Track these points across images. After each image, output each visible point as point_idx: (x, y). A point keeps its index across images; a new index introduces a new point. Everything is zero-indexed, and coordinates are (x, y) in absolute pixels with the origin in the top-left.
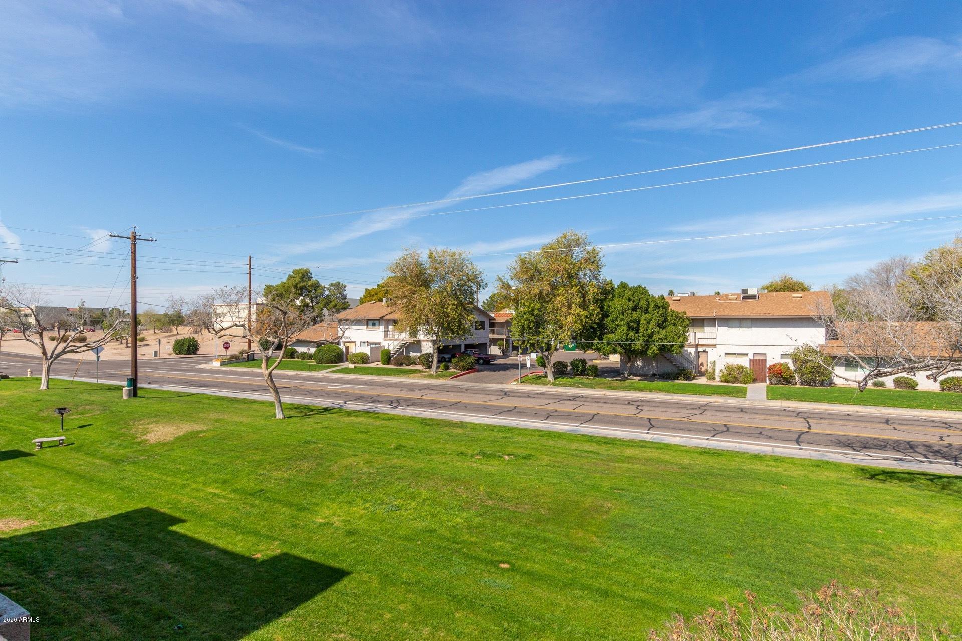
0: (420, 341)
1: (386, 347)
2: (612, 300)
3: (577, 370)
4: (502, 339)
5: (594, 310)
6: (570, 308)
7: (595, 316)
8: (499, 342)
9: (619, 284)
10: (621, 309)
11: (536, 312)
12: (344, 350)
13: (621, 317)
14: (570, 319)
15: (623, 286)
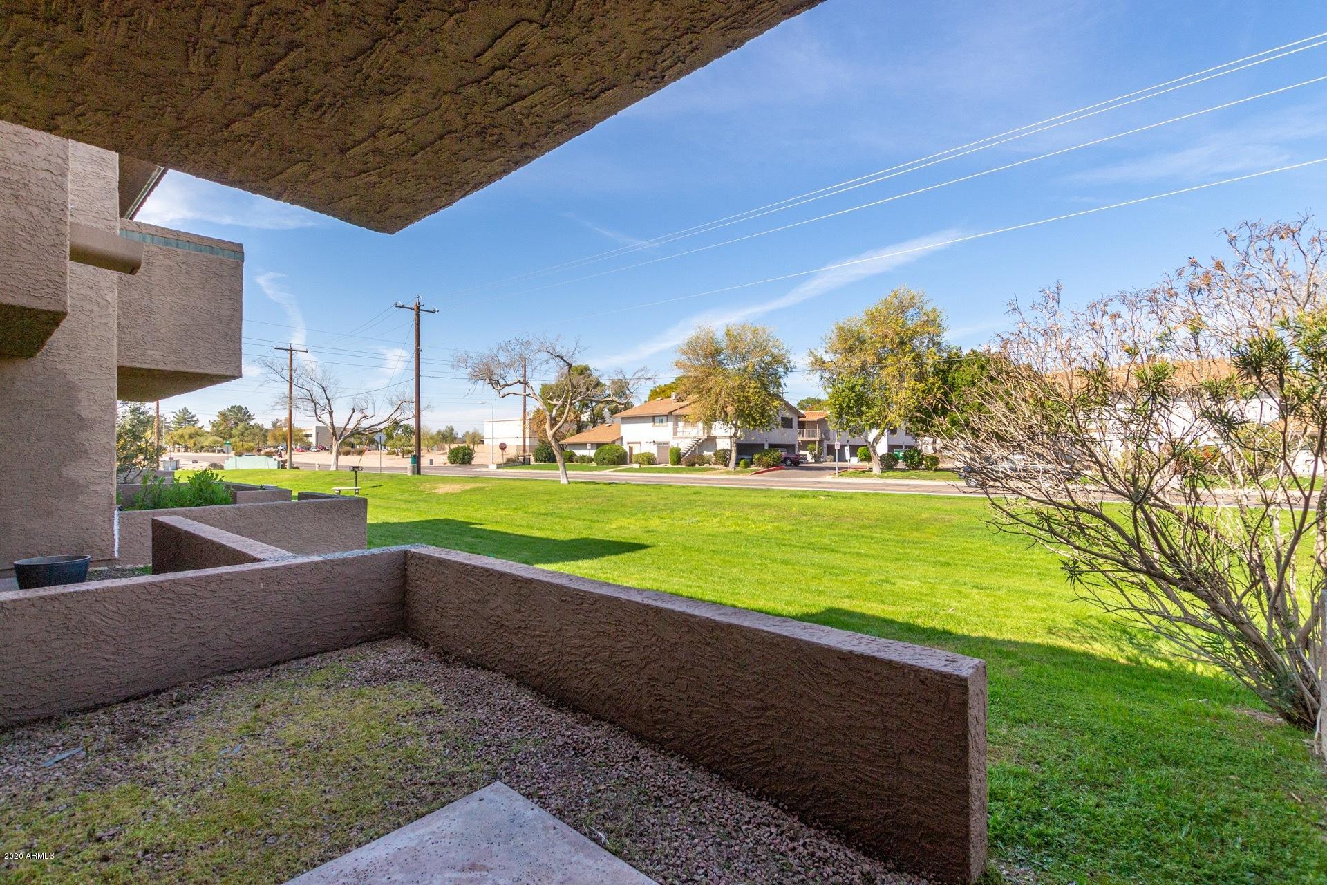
0: (715, 438)
1: (675, 446)
2: (957, 370)
3: (912, 463)
4: (814, 442)
5: (933, 384)
6: (902, 380)
8: (810, 446)
9: (968, 351)
11: (857, 388)
12: (628, 450)
14: (903, 394)
15: (974, 353)
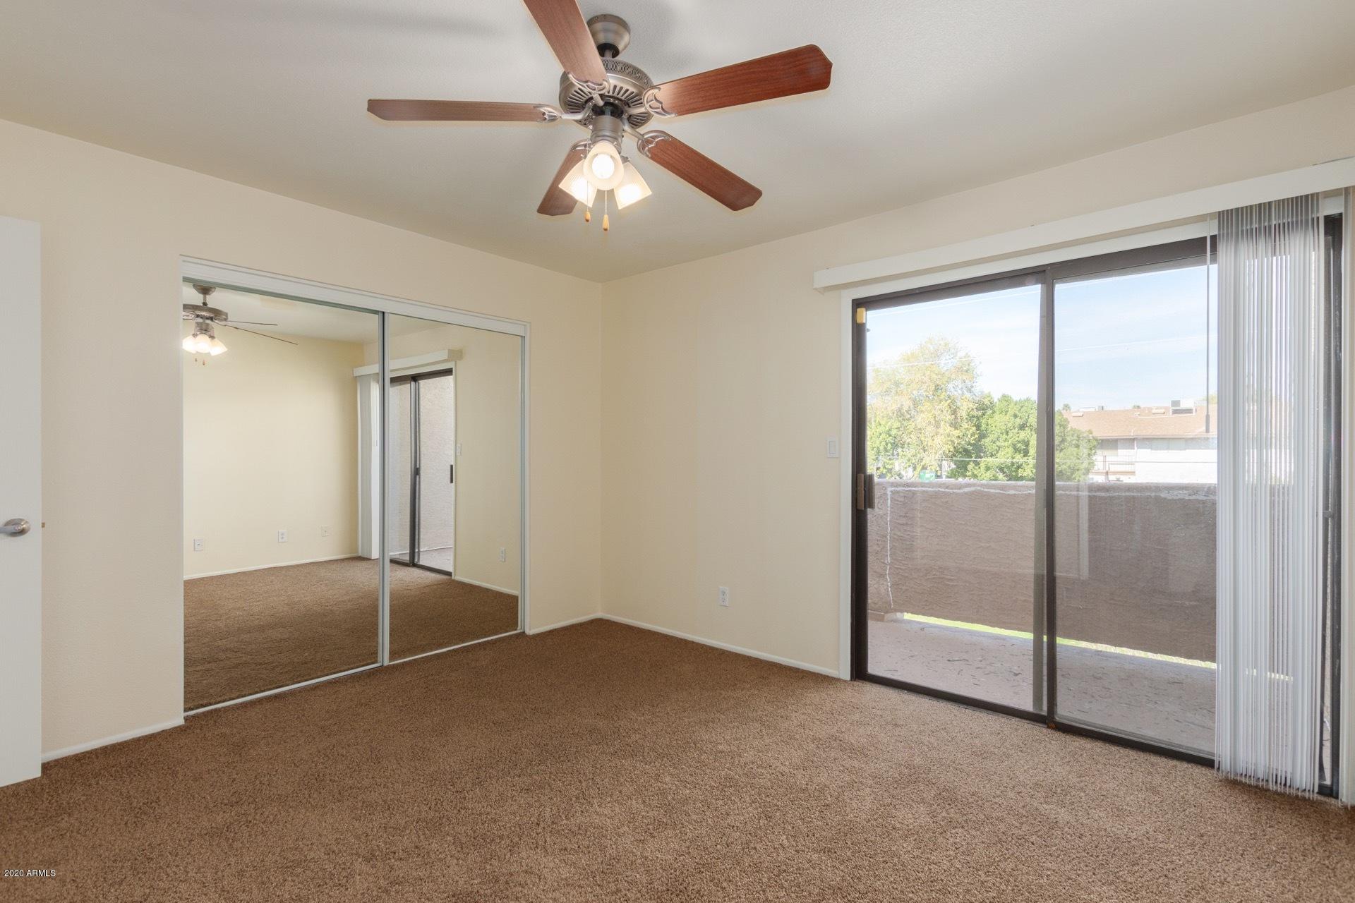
2: (991, 416)
5: (967, 429)
6: (938, 426)
7: (969, 436)
9: (1000, 396)
10: (1004, 428)
11: (894, 432)
13: (1004, 436)
14: (938, 439)
15: (1005, 398)
